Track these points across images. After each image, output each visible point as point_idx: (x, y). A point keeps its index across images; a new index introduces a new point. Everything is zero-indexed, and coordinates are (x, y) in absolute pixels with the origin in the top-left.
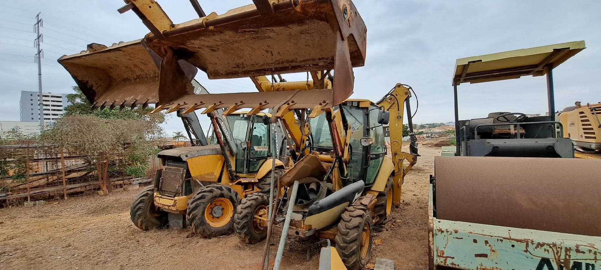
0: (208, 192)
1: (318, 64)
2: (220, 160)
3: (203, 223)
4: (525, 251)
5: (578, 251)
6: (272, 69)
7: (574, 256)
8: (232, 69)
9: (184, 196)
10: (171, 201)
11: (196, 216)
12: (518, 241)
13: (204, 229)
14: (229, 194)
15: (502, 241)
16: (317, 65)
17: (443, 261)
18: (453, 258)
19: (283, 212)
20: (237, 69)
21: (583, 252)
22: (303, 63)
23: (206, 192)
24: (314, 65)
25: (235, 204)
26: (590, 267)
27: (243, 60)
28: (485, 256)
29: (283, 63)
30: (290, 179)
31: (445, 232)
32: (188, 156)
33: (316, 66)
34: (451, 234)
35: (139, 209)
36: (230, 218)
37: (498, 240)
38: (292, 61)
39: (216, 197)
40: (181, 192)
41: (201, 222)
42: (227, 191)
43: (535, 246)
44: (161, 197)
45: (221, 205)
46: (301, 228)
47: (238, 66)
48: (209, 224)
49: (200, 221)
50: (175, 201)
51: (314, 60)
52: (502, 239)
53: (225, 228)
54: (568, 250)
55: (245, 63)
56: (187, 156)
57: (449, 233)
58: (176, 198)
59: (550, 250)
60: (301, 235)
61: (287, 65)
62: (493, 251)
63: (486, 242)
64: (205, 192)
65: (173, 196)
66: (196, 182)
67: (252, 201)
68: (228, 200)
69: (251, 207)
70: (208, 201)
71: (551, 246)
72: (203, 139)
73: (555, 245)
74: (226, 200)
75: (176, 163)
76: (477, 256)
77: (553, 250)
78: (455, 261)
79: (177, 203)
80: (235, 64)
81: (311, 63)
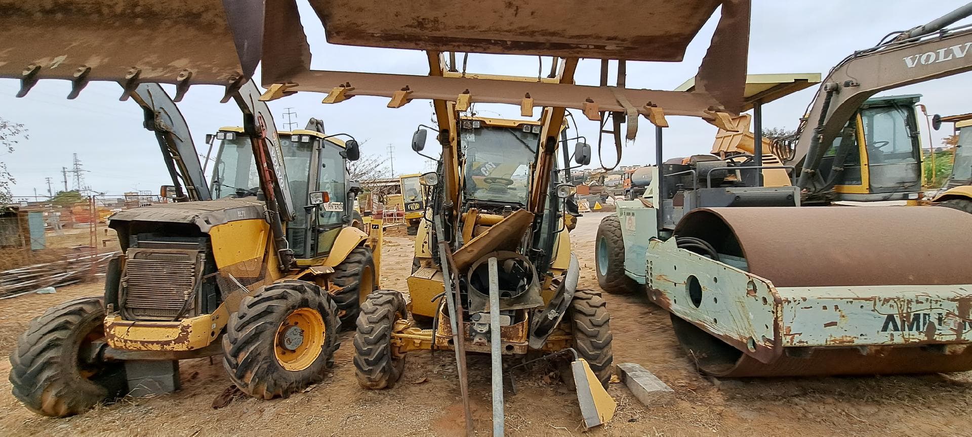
0: (277, 298)
1: (605, 46)
2: (263, 230)
3: (273, 366)
4: (872, 311)
5: (918, 302)
6: (506, 41)
7: (915, 307)
8: (403, 29)
9: (203, 316)
10: (171, 329)
11: (259, 354)
12: (866, 300)
13: (275, 381)
14: (317, 298)
15: (851, 302)
16: (603, 47)
17: (789, 341)
18: (800, 334)
19: (471, 316)
20: (418, 30)
21: (922, 303)
22: (575, 41)
23: (273, 300)
24: (596, 47)
25: (327, 317)
26: (927, 316)
27: (439, 14)
28: (834, 324)
29: (533, 33)
30: (472, 256)
31: (792, 302)
32: (210, 221)
33: (600, 51)
34: (799, 303)
35: (48, 364)
36: (320, 347)
37: (847, 302)
38: (553, 34)
39: (294, 307)
40: (193, 306)
41: (270, 366)
42: (313, 294)
43: (882, 302)
44: (133, 325)
45: (296, 323)
46: (518, 337)
47: (421, 25)
48: (283, 367)
49: (266, 363)
50: (185, 329)
51: (598, 37)
52: (851, 300)
53: (315, 369)
54: (909, 302)
55: (441, 19)
56: (207, 222)
57: (797, 302)
58: (185, 322)
59: (895, 305)
60: (518, 351)
61: (542, 39)
62: (843, 316)
63: (836, 307)
64: (269, 299)
65: (173, 319)
66: (228, 281)
67: (387, 305)
68: (315, 311)
69: (388, 318)
70: (281, 318)
71: (896, 300)
72: (202, 186)
73: (899, 299)
74: (311, 312)
75: (175, 238)
76: (826, 325)
77: (897, 304)
78: (802, 338)
79: (191, 332)
80: (413, 19)
81: (593, 42)
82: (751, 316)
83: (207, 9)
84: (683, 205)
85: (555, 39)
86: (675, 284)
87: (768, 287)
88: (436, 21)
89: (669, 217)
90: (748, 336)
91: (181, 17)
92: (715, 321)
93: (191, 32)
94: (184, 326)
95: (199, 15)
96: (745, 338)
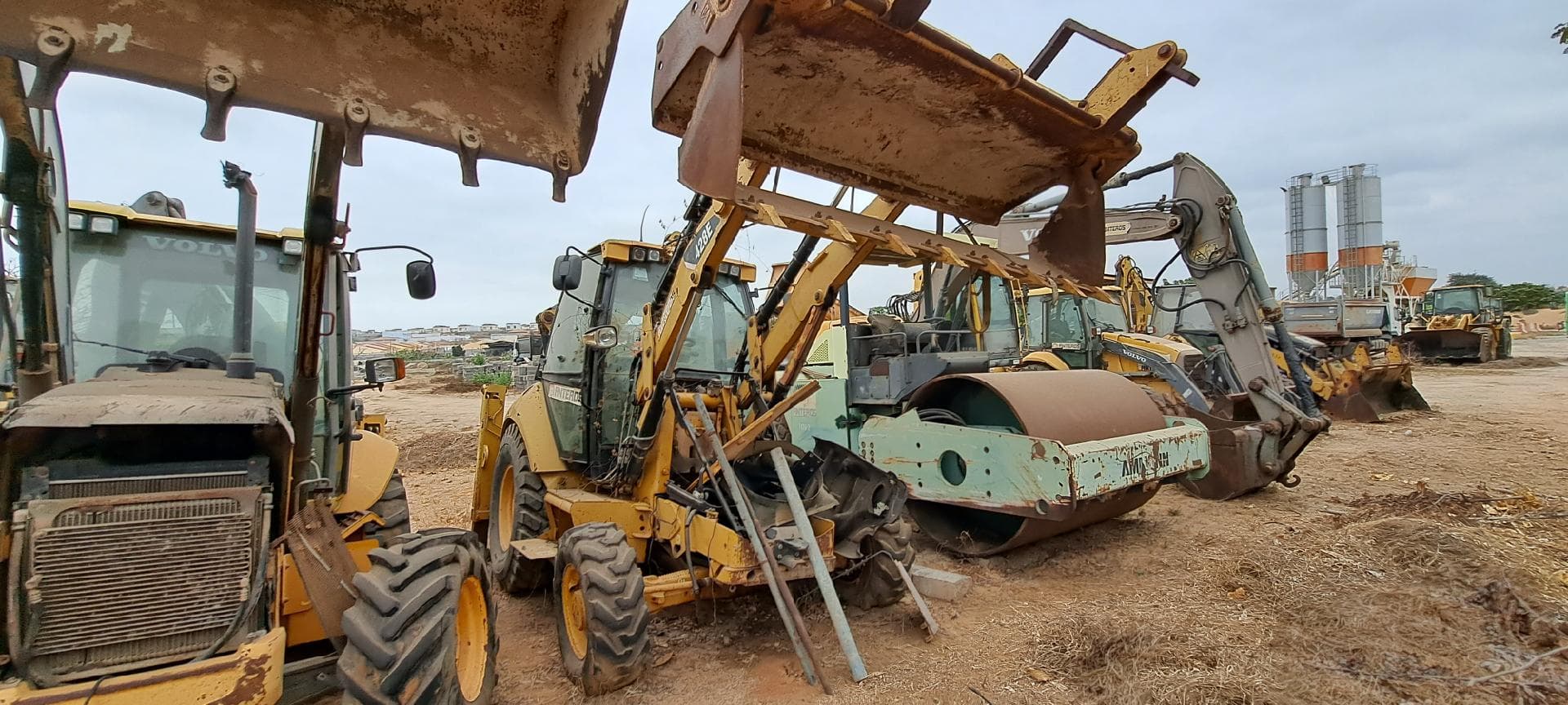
1: (947, 200)
6: (866, 176)
16: (945, 201)
17: (1086, 493)
18: (1083, 487)
20: (776, 140)
24: (940, 200)
26: (1141, 460)
27: (807, 127)
28: (1099, 474)
31: (1077, 458)
37: (1104, 454)
38: (908, 178)
47: (781, 134)
51: (942, 190)
55: (807, 134)
57: (1087, 456)
61: (897, 181)
62: (1104, 467)
63: (1099, 459)
76: (1096, 476)
78: (1084, 491)
79: (270, 669)
80: (776, 125)
81: (938, 194)
82: (1040, 479)
83: (436, 15)
84: (887, 374)
85: (909, 184)
86: (919, 465)
87: (1060, 446)
88: (801, 134)
89: (862, 389)
90: (1036, 499)
91: (378, 10)
92: (989, 493)
93: (402, 48)
94: (253, 661)
95: (418, 18)
96: (1032, 502)
